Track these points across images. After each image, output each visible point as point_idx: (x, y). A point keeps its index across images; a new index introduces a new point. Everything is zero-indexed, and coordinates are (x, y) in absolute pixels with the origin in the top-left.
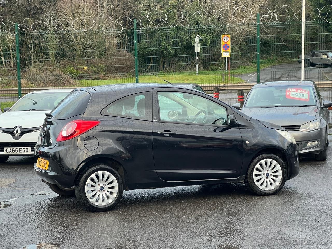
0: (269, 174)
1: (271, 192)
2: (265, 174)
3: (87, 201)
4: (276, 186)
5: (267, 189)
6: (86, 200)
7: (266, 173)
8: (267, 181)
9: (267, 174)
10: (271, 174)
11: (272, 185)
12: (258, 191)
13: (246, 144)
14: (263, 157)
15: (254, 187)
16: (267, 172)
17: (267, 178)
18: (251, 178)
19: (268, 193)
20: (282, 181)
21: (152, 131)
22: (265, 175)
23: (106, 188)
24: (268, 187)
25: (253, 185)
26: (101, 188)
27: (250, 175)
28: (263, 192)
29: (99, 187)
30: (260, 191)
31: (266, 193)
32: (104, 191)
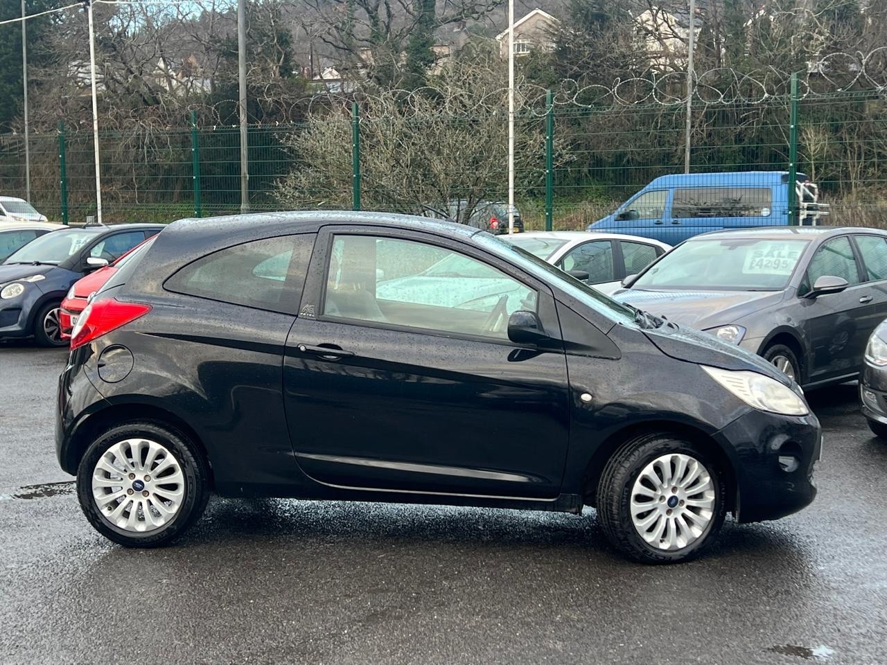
0: (677, 499)
1: (675, 556)
2: (667, 498)
3: (96, 515)
4: (691, 540)
5: (665, 546)
6: (93, 512)
7: (669, 495)
8: (668, 520)
9: (670, 500)
10: (682, 502)
11: (680, 534)
13: (583, 402)
15: (629, 533)
16: (671, 494)
17: (669, 512)
18: (622, 506)
19: (665, 557)
20: (710, 526)
21: (285, 345)
22: (666, 502)
23: (152, 486)
24: (669, 541)
25: (625, 526)
26: (137, 484)
27: (623, 494)
28: (652, 554)
29: (132, 481)
30: (644, 549)
31: (660, 558)
32: (146, 493)
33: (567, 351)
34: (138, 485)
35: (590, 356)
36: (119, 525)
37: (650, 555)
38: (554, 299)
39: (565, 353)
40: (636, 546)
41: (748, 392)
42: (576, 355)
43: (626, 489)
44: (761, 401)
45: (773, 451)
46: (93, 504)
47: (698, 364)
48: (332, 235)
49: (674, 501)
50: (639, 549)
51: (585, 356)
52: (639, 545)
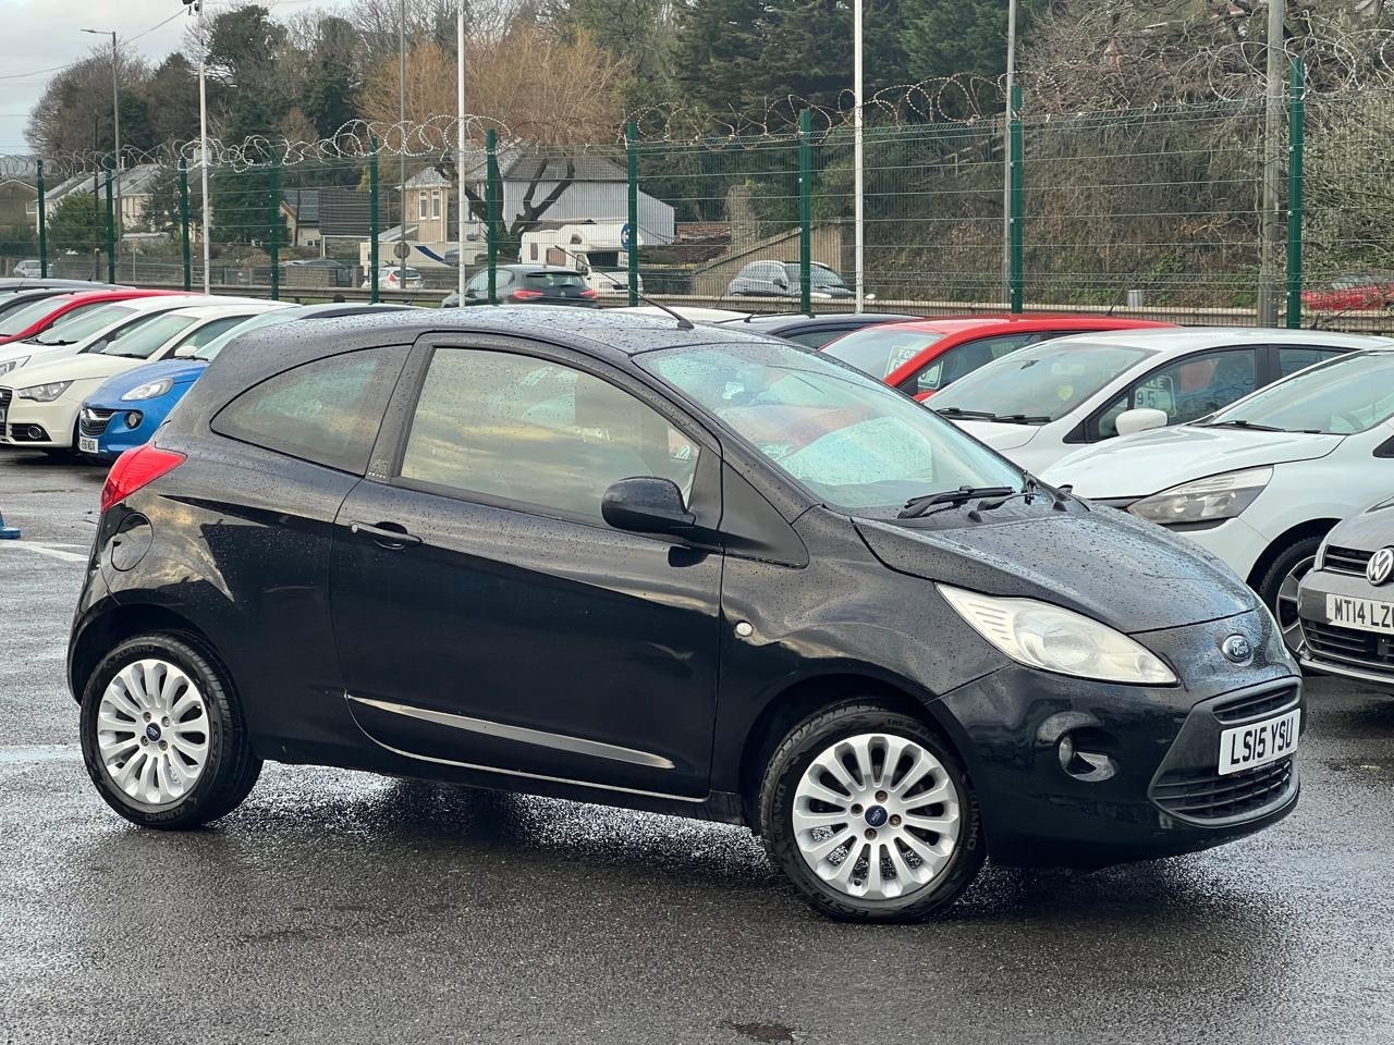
0: (883, 812)
1: (876, 908)
2: (865, 809)
4: (909, 885)
5: (856, 891)
6: (95, 769)
7: (869, 802)
8: (867, 846)
9: (871, 811)
10: (896, 819)
11: (892, 875)
12: (804, 888)
13: (736, 637)
14: (862, 717)
16: (874, 802)
17: (870, 833)
18: (774, 814)
19: (856, 910)
21: (331, 521)
22: (863, 815)
23: (170, 734)
24: (866, 882)
26: (152, 729)
27: (776, 794)
28: (831, 902)
29: (147, 724)
30: (815, 891)
31: (846, 909)
32: (163, 744)
33: (728, 551)
34: (154, 732)
35: (761, 561)
36: (127, 791)
37: (828, 904)
38: (722, 460)
39: (724, 554)
40: (800, 884)
41: (1011, 635)
42: (740, 557)
43: (781, 786)
44: (1032, 652)
45: (1041, 741)
46: (98, 756)
47: (933, 581)
48: (431, 348)
49: (877, 815)
50: (808, 891)
51: (754, 559)
52: (806, 884)
